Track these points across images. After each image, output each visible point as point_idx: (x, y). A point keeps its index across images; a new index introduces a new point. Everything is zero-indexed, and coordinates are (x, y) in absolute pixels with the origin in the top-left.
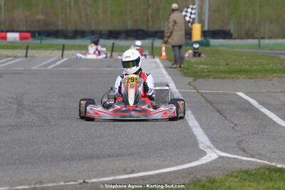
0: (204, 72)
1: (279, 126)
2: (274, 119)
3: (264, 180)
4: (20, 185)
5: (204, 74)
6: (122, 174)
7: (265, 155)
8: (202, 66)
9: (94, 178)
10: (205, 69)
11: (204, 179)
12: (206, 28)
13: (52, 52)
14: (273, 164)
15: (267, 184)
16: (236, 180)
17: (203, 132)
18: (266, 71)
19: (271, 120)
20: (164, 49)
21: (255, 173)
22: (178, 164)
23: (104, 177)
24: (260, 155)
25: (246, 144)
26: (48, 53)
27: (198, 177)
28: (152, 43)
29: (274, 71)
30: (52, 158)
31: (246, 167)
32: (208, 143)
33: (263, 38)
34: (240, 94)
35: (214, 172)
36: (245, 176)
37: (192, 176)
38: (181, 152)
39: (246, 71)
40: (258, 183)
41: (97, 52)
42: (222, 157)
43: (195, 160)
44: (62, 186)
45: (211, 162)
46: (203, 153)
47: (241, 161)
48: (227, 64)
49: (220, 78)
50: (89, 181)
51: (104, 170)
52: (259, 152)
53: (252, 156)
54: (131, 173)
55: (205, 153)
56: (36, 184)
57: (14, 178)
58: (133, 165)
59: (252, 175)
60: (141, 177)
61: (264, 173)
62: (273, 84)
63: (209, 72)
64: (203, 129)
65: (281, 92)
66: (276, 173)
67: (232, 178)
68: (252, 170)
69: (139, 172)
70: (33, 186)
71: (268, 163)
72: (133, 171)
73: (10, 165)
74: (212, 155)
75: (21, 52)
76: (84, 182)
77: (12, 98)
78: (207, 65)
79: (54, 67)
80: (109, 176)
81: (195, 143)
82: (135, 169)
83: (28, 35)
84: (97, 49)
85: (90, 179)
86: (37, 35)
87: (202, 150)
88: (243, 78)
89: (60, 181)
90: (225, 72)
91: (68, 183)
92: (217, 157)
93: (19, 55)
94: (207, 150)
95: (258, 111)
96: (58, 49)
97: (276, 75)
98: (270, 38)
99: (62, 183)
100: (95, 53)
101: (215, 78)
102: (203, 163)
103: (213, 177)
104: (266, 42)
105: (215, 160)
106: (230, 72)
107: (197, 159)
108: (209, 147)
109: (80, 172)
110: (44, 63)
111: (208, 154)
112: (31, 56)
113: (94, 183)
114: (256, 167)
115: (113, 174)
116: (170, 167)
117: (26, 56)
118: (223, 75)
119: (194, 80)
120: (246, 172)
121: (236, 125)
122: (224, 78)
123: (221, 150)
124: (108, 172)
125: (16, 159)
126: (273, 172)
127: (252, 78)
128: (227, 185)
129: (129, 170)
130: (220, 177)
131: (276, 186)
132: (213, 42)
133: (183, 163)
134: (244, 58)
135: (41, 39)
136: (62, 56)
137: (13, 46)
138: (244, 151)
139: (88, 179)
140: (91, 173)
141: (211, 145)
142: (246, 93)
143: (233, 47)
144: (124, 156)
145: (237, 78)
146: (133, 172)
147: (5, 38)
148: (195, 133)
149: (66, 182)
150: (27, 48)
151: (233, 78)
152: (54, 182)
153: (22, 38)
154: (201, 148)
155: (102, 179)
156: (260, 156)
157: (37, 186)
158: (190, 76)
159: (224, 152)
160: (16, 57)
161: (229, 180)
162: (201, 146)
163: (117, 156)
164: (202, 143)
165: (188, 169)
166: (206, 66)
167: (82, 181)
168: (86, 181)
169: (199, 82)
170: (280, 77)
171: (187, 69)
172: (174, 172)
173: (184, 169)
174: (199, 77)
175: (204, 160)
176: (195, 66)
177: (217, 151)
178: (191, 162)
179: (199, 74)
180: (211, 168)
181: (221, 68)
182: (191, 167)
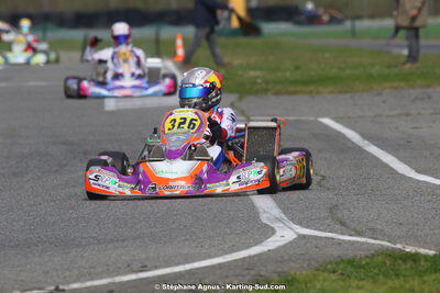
0: (255, 83)
1: (402, 176)
2: (392, 165)
3: (384, 275)
5: (258, 87)
6: (126, 273)
7: (382, 231)
8: (252, 73)
9: (74, 282)
10: (257, 77)
11: (275, 277)
12: (254, 3)
14: (399, 246)
15: (390, 283)
16: (333, 277)
18: (370, 78)
19: (386, 166)
20: (179, 42)
21: (367, 264)
22: (226, 252)
23: (92, 279)
24: (373, 230)
25: (346, 213)
27: (263, 273)
28: (157, 35)
29: (385, 78)
31: (350, 254)
32: (277, 212)
33: (358, 17)
34: (327, 121)
35: (292, 264)
36: (350, 269)
37: (252, 272)
38: (228, 230)
39: (333, 80)
40: (375, 281)
42: (304, 236)
43: (256, 245)
45: (285, 246)
46: (269, 231)
47: (340, 243)
48: (297, 68)
49: (288, 93)
50: (66, 288)
51: (91, 267)
52: (370, 225)
53: (359, 234)
54: (141, 271)
55: (273, 231)
58: (144, 256)
59: (361, 267)
60: (159, 277)
61: (385, 263)
62: (384, 102)
63: (267, 82)
65: (400, 115)
66: (404, 261)
67: (326, 275)
68: (361, 258)
69: (156, 268)
71: (388, 244)
72: (145, 266)
74: (285, 234)
76: (57, 289)
78: (261, 69)
80: (101, 278)
81: (254, 213)
82: (148, 264)
85: (68, 283)
87: (266, 225)
88: (331, 92)
89: (13, 289)
90: (295, 82)
91: (29, 292)
92: (295, 236)
94: (275, 225)
95: (360, 150)
97: (387, 85)
98: (372, 16)
101: (277, 93)
102: (271, 248)
103: (292, 272)
104: (364, 24)
105: (290, 243)
106: (305, 83)
107: (258, 242)
108: (278, 220)
109: (48, 272)
111: (279, 233)
113: (76, 290)
114: (368, 253)
115: (110, 274)
116: (210, 257)
118: (292, 88)
119: (240, 99)
120: (351, 262)
121: (324, 178)
122: (295, 93)
123: (300, 224)
124: (99, 270)
126: (400, 262)
127: (346, 92)
128: (318, 286)
129: (137, 265)
130: (304, 272)
131: (407, 286)
132: (269, 28)
133: (233, 250)
134: (327, 55)
138: (344, 226)
139: (63, 284)
140: (67, 274)
141: (283, 216)
142: (337, 120)
144: (124, 241)
145: (318, 93)
146: (144, 268)
149: (23, 290)
151: (311, 92)
154: (265, 221)
155: (89, 284)
156: (373, 233)
158: (232, 92)
159: (307, 227)
161: (321, 278)
162: (264, 219)
163: (112, 241)
164: (264, 212)
165: (244, 259)
166: (258, 73)
167: (53, 288)
168: (61, 287)
169: (250, 102)
170: (396, 88)
172: (220, 266)
173: (236, 260)
174: (250, 92)
175: (271, 244)
176: (240, 72)
177: (295, 226)
178: (248, 246)
179: (248, 87)
180: (286, 258)
181: (288, 74)
182: (250, 257)
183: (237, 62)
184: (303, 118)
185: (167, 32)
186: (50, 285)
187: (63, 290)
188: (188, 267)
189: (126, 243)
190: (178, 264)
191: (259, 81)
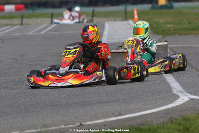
0: (170, 30)
4: (28, 129)
5: (171, 32)
6: (112, 117)
8: (169, 26)
9: (88, 121)
10: (171, 27)
11: (179, 118)
13: (43, 19)
17: (174, 80)
20: (135, 12)
22: (157, 107)
23: (96, 120)
26: (39, 20)
27: (174, 116)
28: (126, 9)
30: (52, 106)
32: (180, 88)
35: (187, 112)
37: (169, 116)
38: (158, 97)
41: (71, 18)
42: (193, 99)
43: (171, 103)
44: (63, 128)
45: (184, 104)
48: (189, 23)
49: (185, 34)
50: (85, 124)
51: (96, 114)
55: (178, 97)
56: (41, 128)
57: (22, 124)
58: (120, 109)
60: (127, 118)
63: (176, 30)
64: (174, 77)
69: (125, 114)
70: (39, 130)
72: (120, 114)
73: (18, 113)
74: (184, 98)
75: (17, 21)
76: (81, 124)
77: (14, 59)
78: (173, 24)
79: (46, 32)
80: (101, 119)
81: (169, 89)
82: (122, 113)
83: (22, 6)
84: (71, 15)
85: (86, 122)
86: (29, 6)
87: (175, 94)
89: (61, 125)
90: (188, 29)
91: (68, 126)
92: (189, 99)
93: (16, 23)
94: (179, 94)
96: (48, 17)
99: (63, 126)
100: (69, 18)
101: (180, 34)
102: (177, 105)
103: (187, 116)
105: (187, 102)
106: (193, 30)
107: (172, 102)
108: (181, 92)
109: (77, 117)
110: (38, 29)
111: (181, 98)
112: (26, 24)
113: (89, 125)
115: (104, 117)
116: (150, 109)
117: (22, 24)
118: (187, 32)
119: (163, 37)
122: (187, 34)
123: (191, 93)
124: (100, 115)
125: (23, 109)
129: (117, 113)
130: (193, 115)
132: (176, 5)
133: (160, 105)
135: (33, 10)
136: (52, 23)
137: (10, 16)
139: (84, 122)
140: (85, 117)
141: (183, 90)
143: (193, 8)
144: (111, 102)
146: (120, 115)
147: (3, 10)
148: (169, 81)
149: (66, 125)
150: (22, 17)
151: (196, 34)
152: (56, 126)
153: (17, 9)
154: (175, 93)
155: (95, 122)
157: (43, 129)
158: (159, 34)
159: (194, 95)
160: (13, 25)
162: (174, 92)
163: (105, 102)
164: (175, 88)
165: (165, 110)
166: (172, 25)
167: (79, 124)
168: (83, 123)
171: (156, 28)
172: (155, 113)
173: (162, 111)
174: (168, 34)
175: (178, 103)
176: (163, 25)
177: (188, 95)
178: (167, 104)
179: (167, 32)
180: (184, 109)
181: (185, 26)
182: (168, 109)
183: (161, 21)
184: (192, 46)
185: (130, 8)
186: (78, 122)
187: (84, 125)
188: (140, 114)
189: (112, 103)
190: (135, 112)
191: (172, 29)
